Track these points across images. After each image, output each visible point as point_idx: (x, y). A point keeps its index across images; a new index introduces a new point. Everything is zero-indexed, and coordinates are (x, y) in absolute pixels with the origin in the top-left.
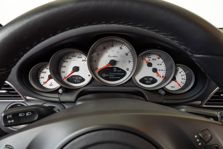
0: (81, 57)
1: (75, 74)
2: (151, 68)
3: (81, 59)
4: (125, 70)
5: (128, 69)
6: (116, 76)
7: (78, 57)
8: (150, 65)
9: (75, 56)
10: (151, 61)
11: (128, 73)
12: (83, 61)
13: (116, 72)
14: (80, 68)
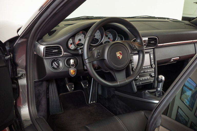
0: (81, 35)
1: (80, 42)
2: (107, 38)
3: (81, 36)
4: (98, 39)
5: (99, 39)
6: (95, 42)
7: (80, 35)
8: (107, 36)
9: (79, 35)
10: (107, 35)
11: (100, 40)
12: (82, 36)
13: (95, 40)
14: (81, 40)
